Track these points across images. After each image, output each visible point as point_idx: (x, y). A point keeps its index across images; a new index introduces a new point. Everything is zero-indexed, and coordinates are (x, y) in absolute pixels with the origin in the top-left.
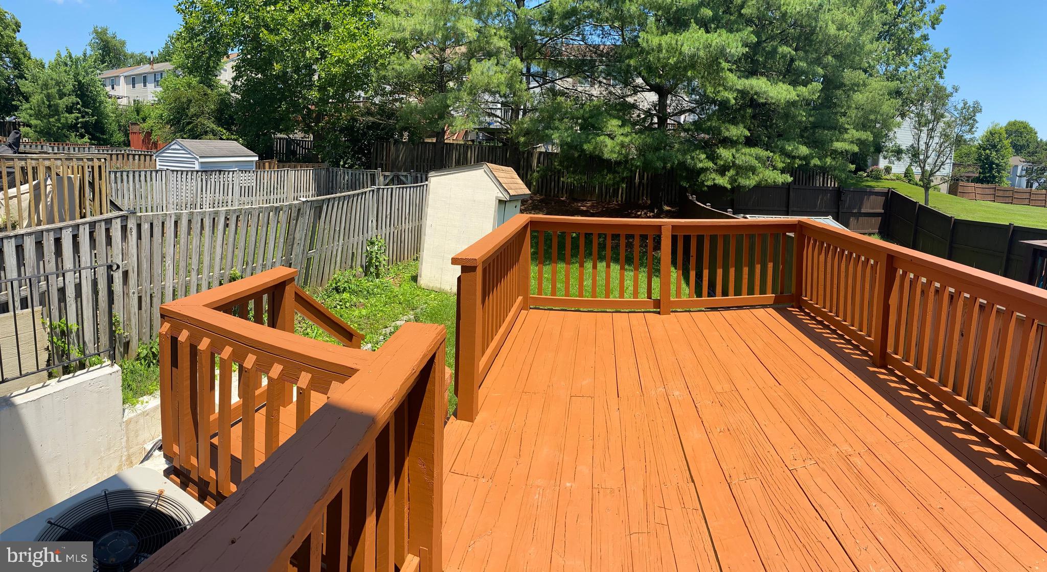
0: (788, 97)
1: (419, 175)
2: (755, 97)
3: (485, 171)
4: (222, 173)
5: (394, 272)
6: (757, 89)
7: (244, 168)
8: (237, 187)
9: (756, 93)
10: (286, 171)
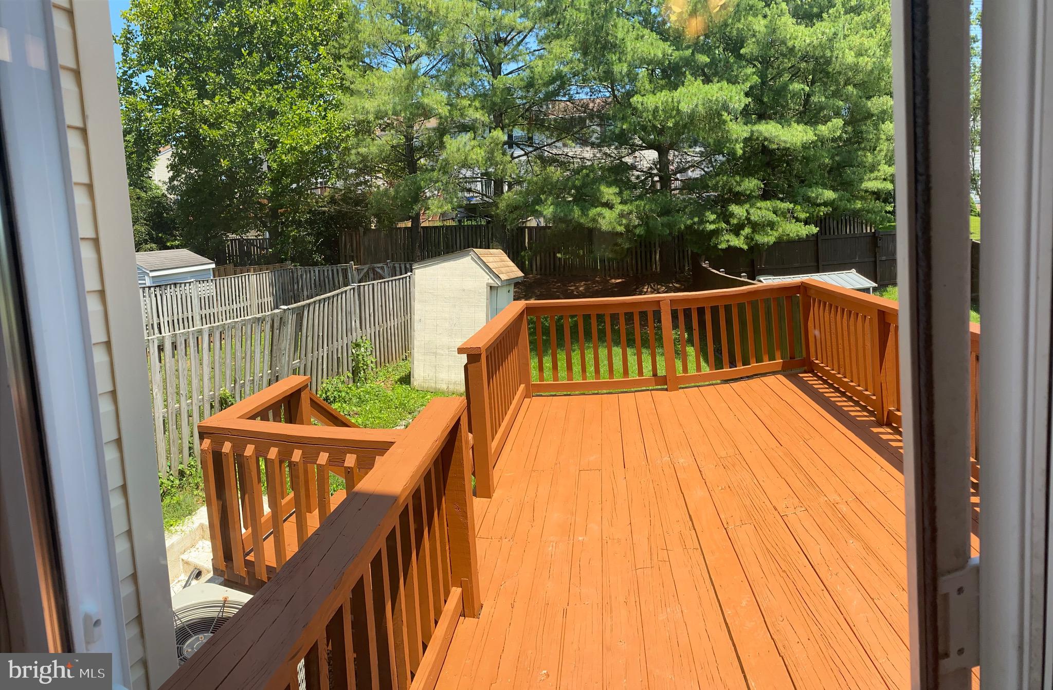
0: (805, 138)
1: (397, 265)
2: (766, 143)
3: (472, 258)
4: (178, 286)
5: (384, 375)
6: (766, 135)
7: (200, 277)
8: (196, 299)
9: (766, 139)
10: (247, 276)
